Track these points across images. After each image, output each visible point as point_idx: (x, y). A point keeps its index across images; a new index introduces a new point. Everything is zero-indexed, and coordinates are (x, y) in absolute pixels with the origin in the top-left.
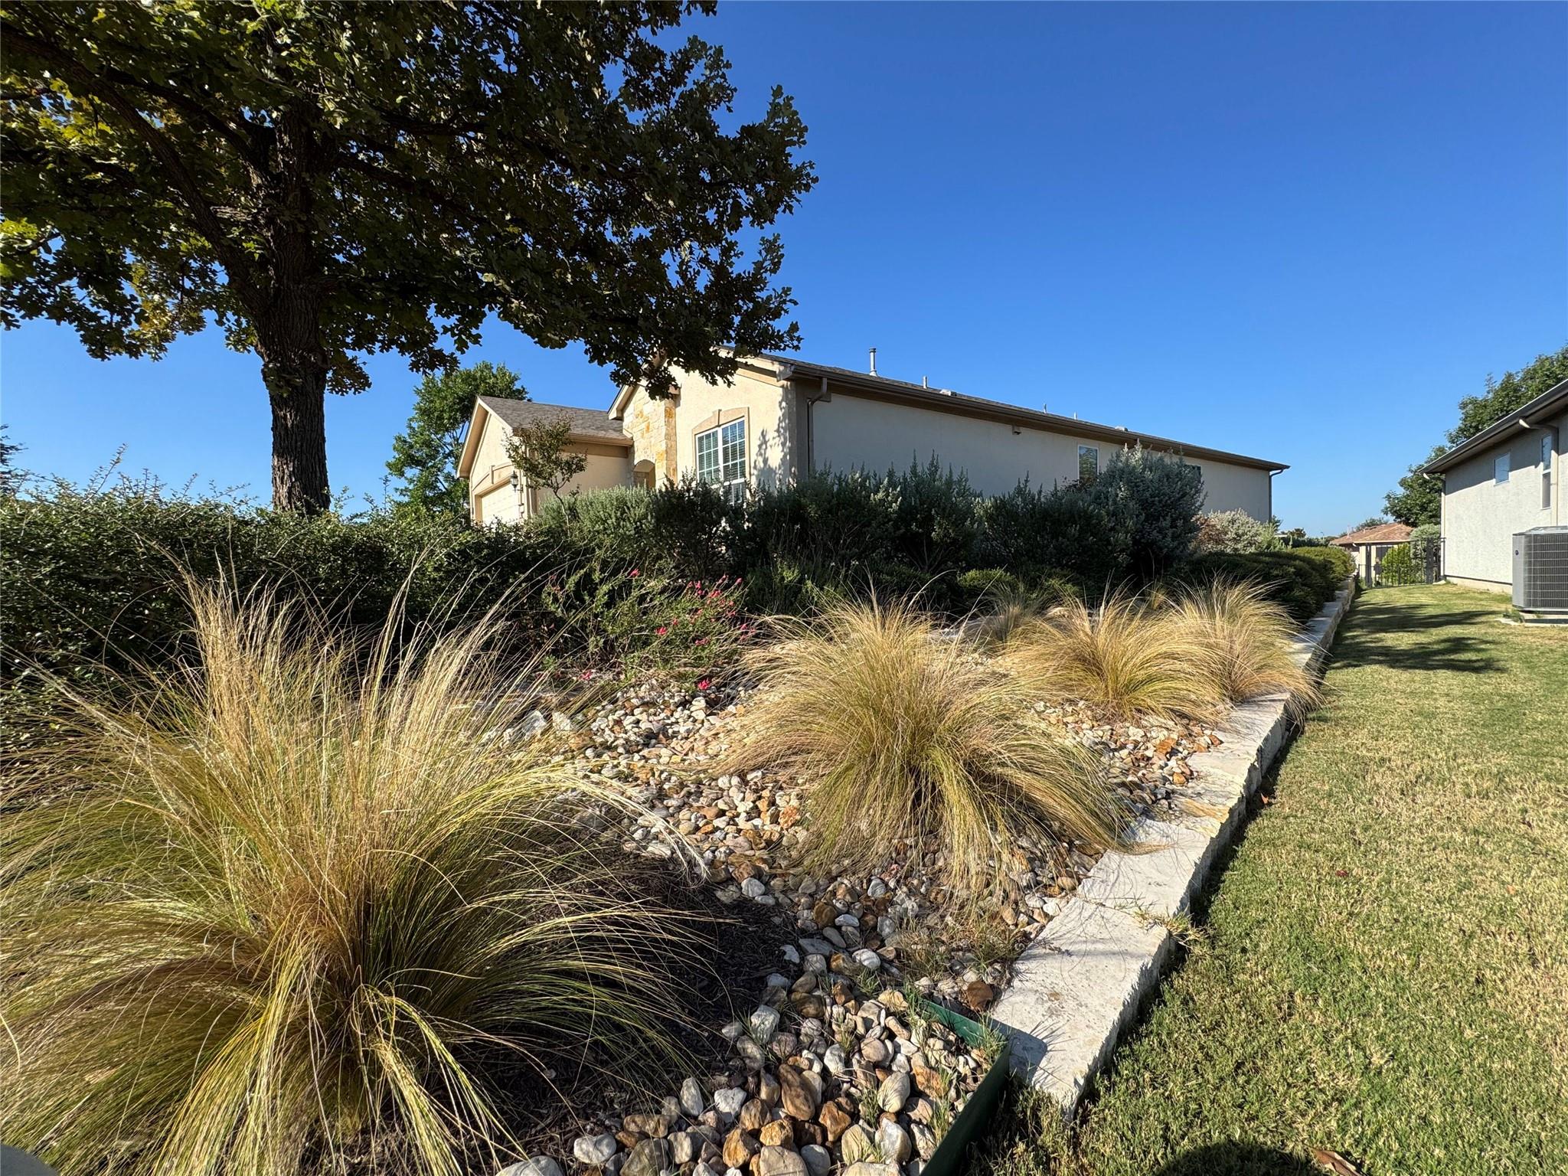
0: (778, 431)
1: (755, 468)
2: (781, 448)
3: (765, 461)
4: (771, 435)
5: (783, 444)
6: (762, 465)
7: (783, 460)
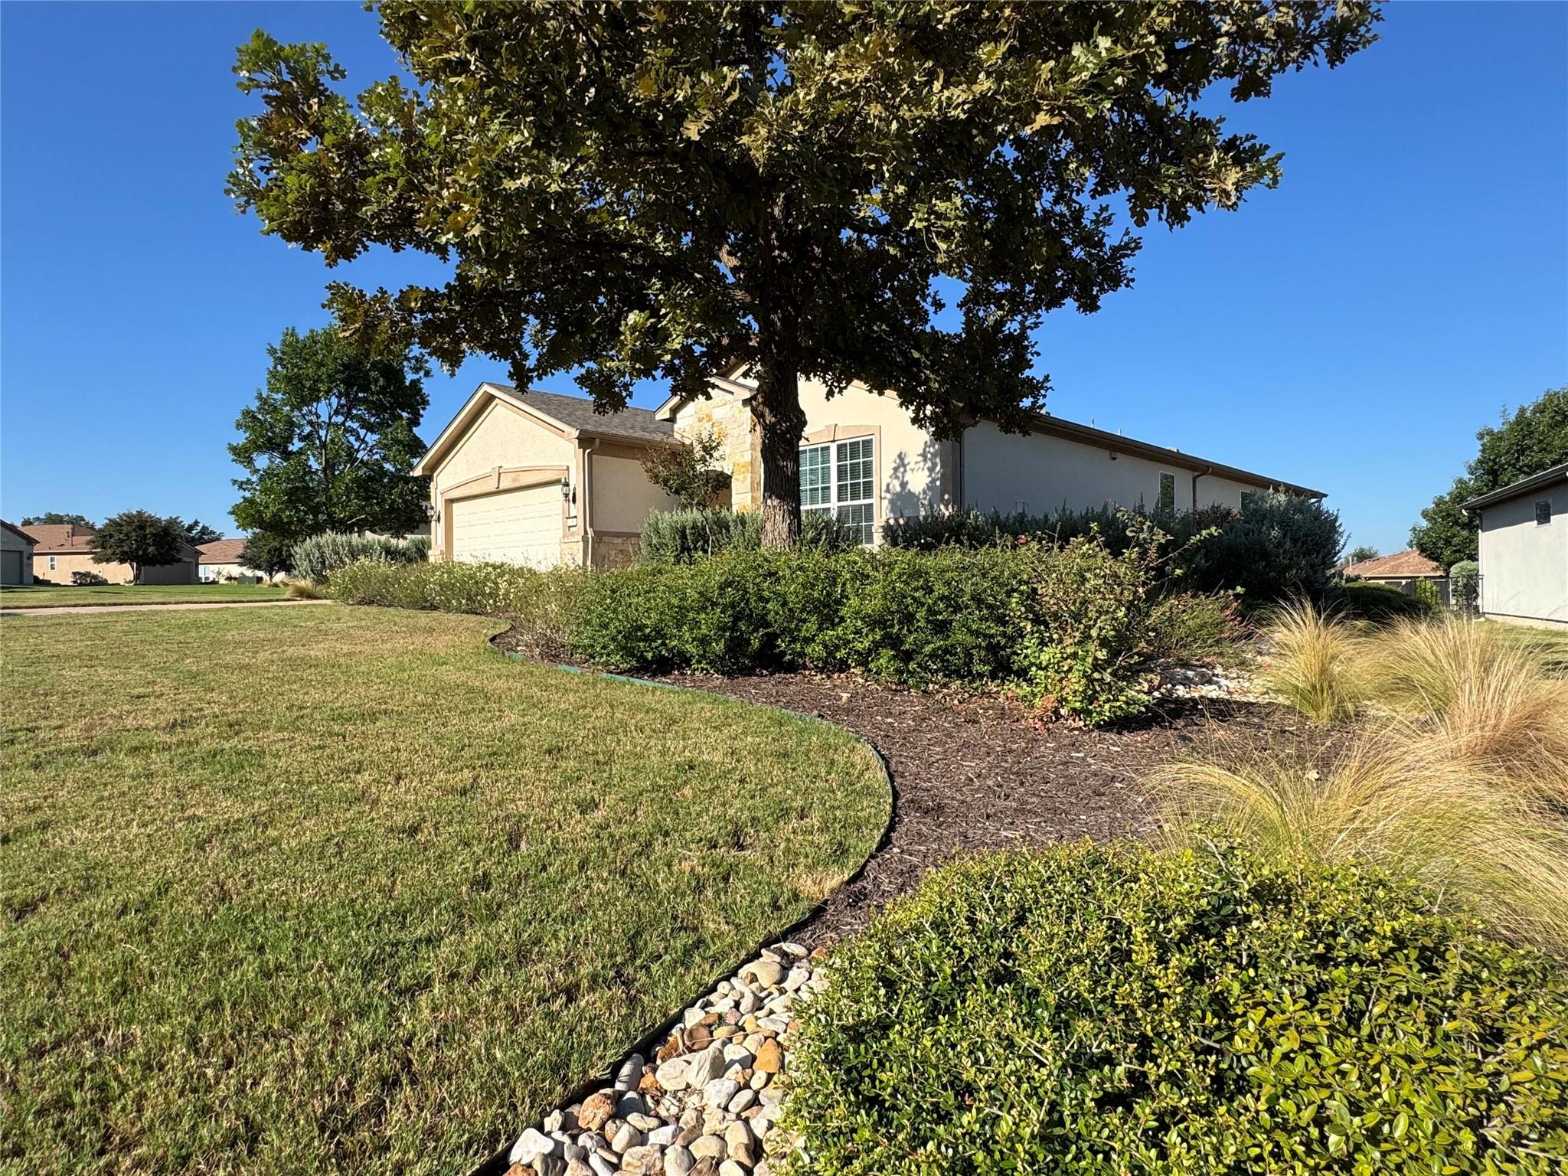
0: (924, 455)
1: (888, 490)
2: (927, 473)
3: (904, 485)
4: (912, 458)
5: (931, 470)
6: (898, 489)
7: (931, 487)
